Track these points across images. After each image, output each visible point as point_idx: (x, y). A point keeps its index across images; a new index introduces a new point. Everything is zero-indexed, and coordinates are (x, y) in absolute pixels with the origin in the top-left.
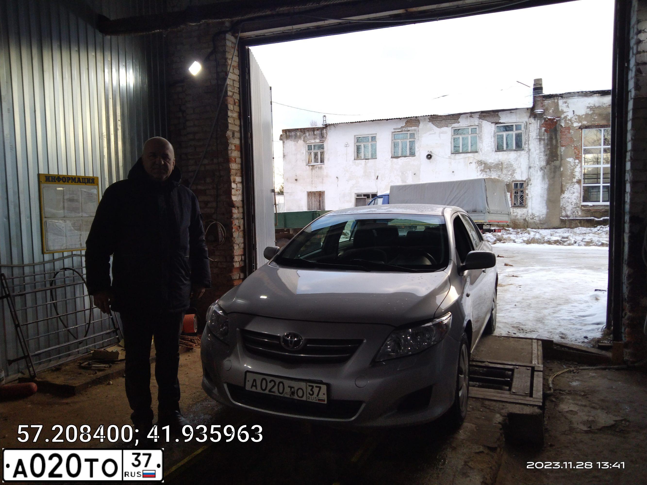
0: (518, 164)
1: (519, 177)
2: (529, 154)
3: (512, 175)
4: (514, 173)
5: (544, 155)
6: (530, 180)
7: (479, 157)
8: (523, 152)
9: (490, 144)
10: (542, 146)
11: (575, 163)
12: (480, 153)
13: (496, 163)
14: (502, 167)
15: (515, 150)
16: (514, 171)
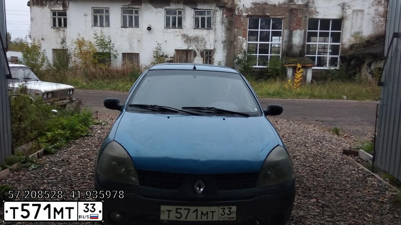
0: (208, 38)
1: (209, 47)
2: (215, 32)
3: (204, 45)
4: (206, 45)
5: (224, 33)
6: (216, 50)
7: (184, 31)
8: (211, 31)
9: (190, 23)
10: (224, 27)
11: (243, 40)
12: (184, 29)
13: (194, 37)
14: (198, 40)
15: (206, 29)
16: (206, 43)
